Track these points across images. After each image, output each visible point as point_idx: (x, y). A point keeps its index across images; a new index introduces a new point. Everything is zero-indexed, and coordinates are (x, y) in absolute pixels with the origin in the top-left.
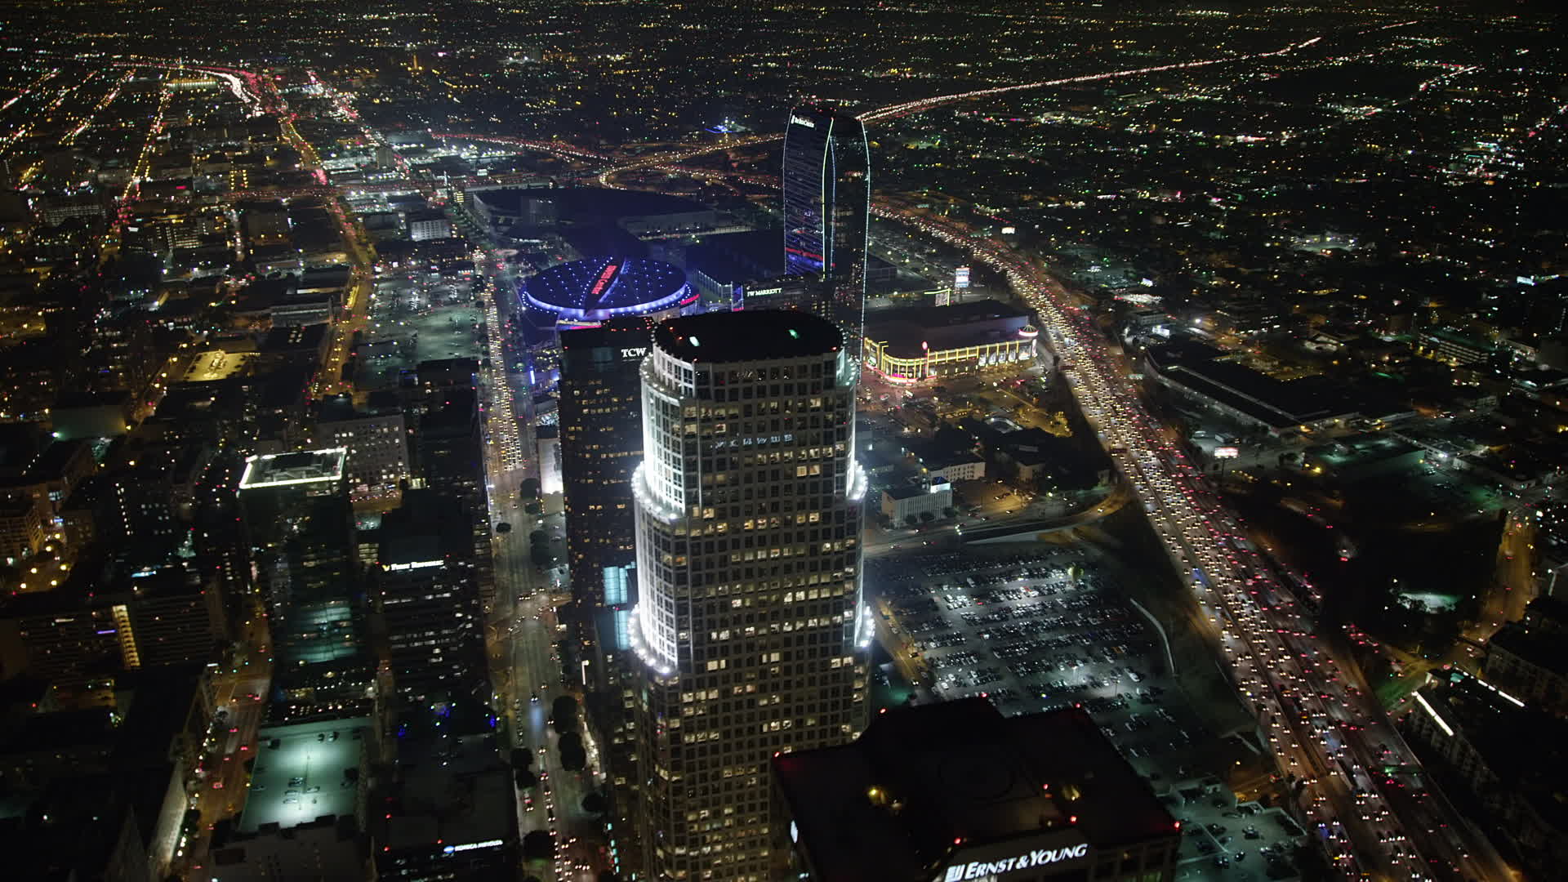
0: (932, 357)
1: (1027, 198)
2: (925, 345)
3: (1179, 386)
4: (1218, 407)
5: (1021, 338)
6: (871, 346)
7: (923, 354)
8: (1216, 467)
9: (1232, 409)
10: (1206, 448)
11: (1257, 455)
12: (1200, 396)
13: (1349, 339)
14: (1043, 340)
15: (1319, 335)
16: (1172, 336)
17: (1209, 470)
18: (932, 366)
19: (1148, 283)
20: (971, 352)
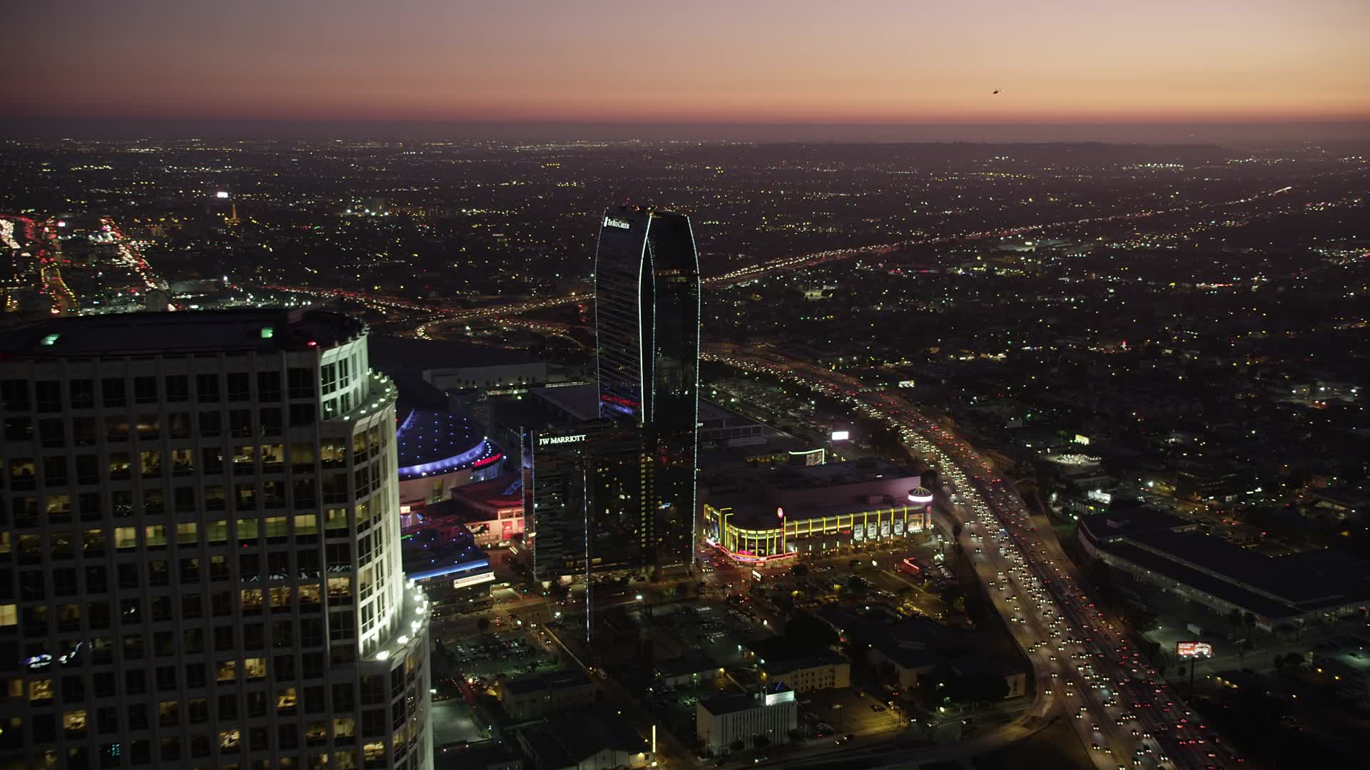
0: (792, 528)
1: (934, 350)
2: (780, 513)
3: (1125, 564)
4: (1180, 590)
5: (909, 504)
6: (712, 515)
7: (778, 523)
8: (1182, 672)
9: (1201, 594)
10: (1166, 646)
11: (1241, 654)
12: (1155, 576)
13: (1362, 504)
14: (941, 506)
15: (1318, 500)
16: (1113, 502)
17: (1174, 677)
18: (790, 540)
19: (1083, 440)
20: (842, 522)
